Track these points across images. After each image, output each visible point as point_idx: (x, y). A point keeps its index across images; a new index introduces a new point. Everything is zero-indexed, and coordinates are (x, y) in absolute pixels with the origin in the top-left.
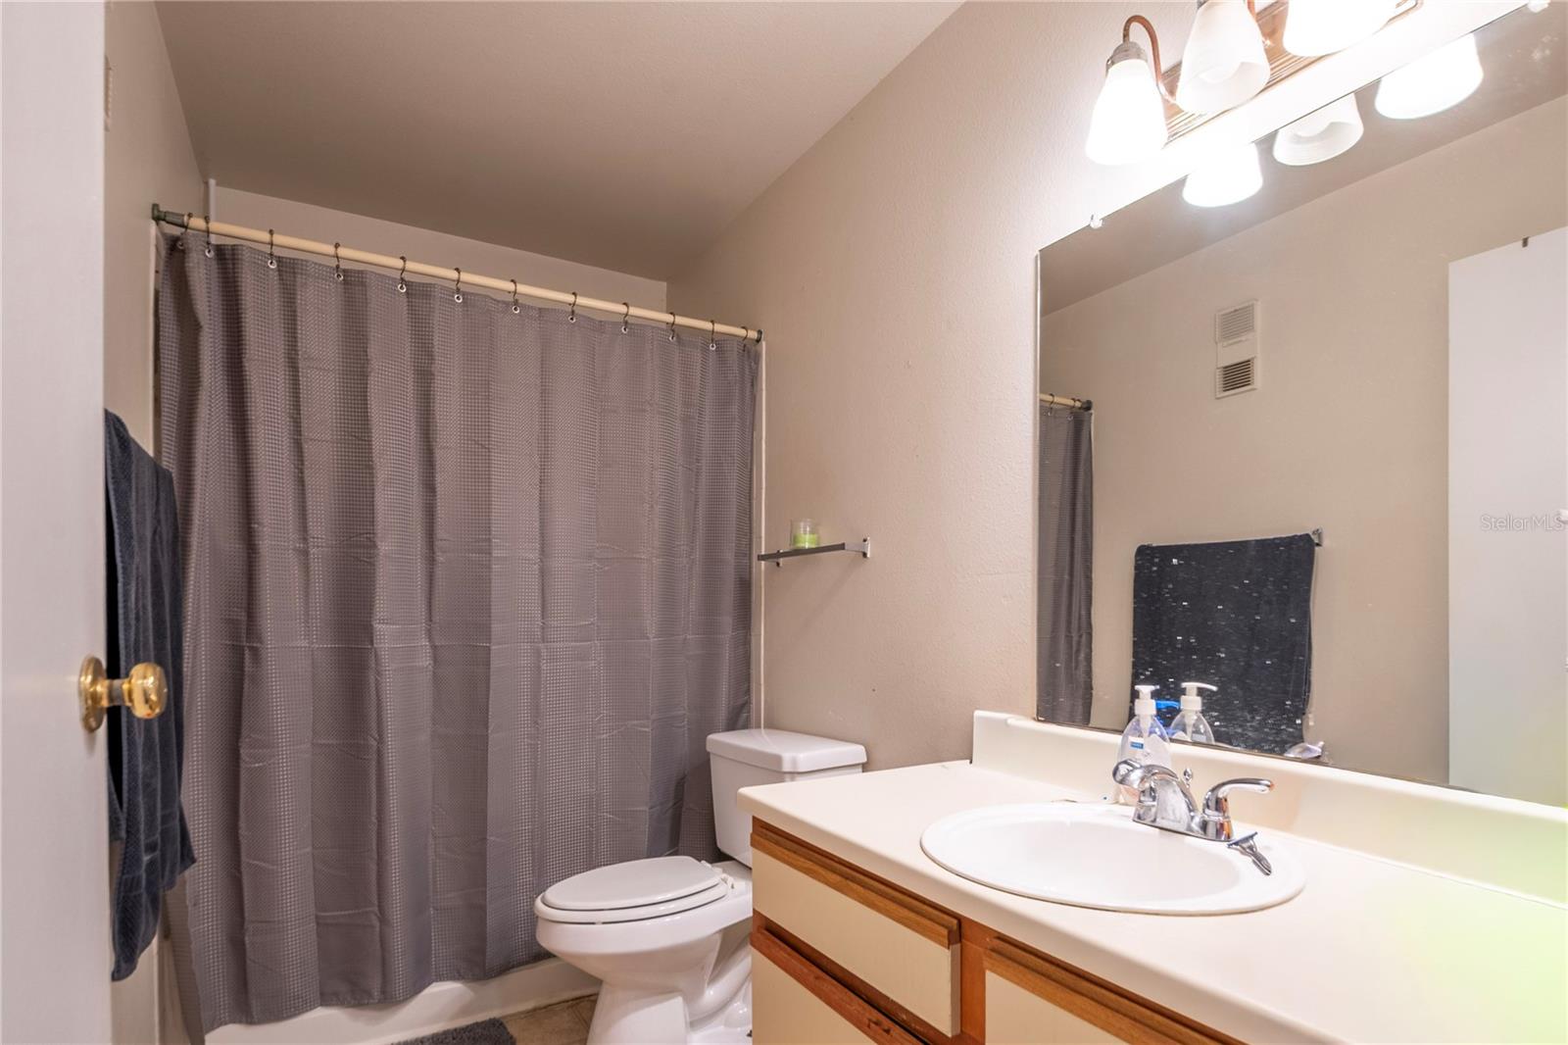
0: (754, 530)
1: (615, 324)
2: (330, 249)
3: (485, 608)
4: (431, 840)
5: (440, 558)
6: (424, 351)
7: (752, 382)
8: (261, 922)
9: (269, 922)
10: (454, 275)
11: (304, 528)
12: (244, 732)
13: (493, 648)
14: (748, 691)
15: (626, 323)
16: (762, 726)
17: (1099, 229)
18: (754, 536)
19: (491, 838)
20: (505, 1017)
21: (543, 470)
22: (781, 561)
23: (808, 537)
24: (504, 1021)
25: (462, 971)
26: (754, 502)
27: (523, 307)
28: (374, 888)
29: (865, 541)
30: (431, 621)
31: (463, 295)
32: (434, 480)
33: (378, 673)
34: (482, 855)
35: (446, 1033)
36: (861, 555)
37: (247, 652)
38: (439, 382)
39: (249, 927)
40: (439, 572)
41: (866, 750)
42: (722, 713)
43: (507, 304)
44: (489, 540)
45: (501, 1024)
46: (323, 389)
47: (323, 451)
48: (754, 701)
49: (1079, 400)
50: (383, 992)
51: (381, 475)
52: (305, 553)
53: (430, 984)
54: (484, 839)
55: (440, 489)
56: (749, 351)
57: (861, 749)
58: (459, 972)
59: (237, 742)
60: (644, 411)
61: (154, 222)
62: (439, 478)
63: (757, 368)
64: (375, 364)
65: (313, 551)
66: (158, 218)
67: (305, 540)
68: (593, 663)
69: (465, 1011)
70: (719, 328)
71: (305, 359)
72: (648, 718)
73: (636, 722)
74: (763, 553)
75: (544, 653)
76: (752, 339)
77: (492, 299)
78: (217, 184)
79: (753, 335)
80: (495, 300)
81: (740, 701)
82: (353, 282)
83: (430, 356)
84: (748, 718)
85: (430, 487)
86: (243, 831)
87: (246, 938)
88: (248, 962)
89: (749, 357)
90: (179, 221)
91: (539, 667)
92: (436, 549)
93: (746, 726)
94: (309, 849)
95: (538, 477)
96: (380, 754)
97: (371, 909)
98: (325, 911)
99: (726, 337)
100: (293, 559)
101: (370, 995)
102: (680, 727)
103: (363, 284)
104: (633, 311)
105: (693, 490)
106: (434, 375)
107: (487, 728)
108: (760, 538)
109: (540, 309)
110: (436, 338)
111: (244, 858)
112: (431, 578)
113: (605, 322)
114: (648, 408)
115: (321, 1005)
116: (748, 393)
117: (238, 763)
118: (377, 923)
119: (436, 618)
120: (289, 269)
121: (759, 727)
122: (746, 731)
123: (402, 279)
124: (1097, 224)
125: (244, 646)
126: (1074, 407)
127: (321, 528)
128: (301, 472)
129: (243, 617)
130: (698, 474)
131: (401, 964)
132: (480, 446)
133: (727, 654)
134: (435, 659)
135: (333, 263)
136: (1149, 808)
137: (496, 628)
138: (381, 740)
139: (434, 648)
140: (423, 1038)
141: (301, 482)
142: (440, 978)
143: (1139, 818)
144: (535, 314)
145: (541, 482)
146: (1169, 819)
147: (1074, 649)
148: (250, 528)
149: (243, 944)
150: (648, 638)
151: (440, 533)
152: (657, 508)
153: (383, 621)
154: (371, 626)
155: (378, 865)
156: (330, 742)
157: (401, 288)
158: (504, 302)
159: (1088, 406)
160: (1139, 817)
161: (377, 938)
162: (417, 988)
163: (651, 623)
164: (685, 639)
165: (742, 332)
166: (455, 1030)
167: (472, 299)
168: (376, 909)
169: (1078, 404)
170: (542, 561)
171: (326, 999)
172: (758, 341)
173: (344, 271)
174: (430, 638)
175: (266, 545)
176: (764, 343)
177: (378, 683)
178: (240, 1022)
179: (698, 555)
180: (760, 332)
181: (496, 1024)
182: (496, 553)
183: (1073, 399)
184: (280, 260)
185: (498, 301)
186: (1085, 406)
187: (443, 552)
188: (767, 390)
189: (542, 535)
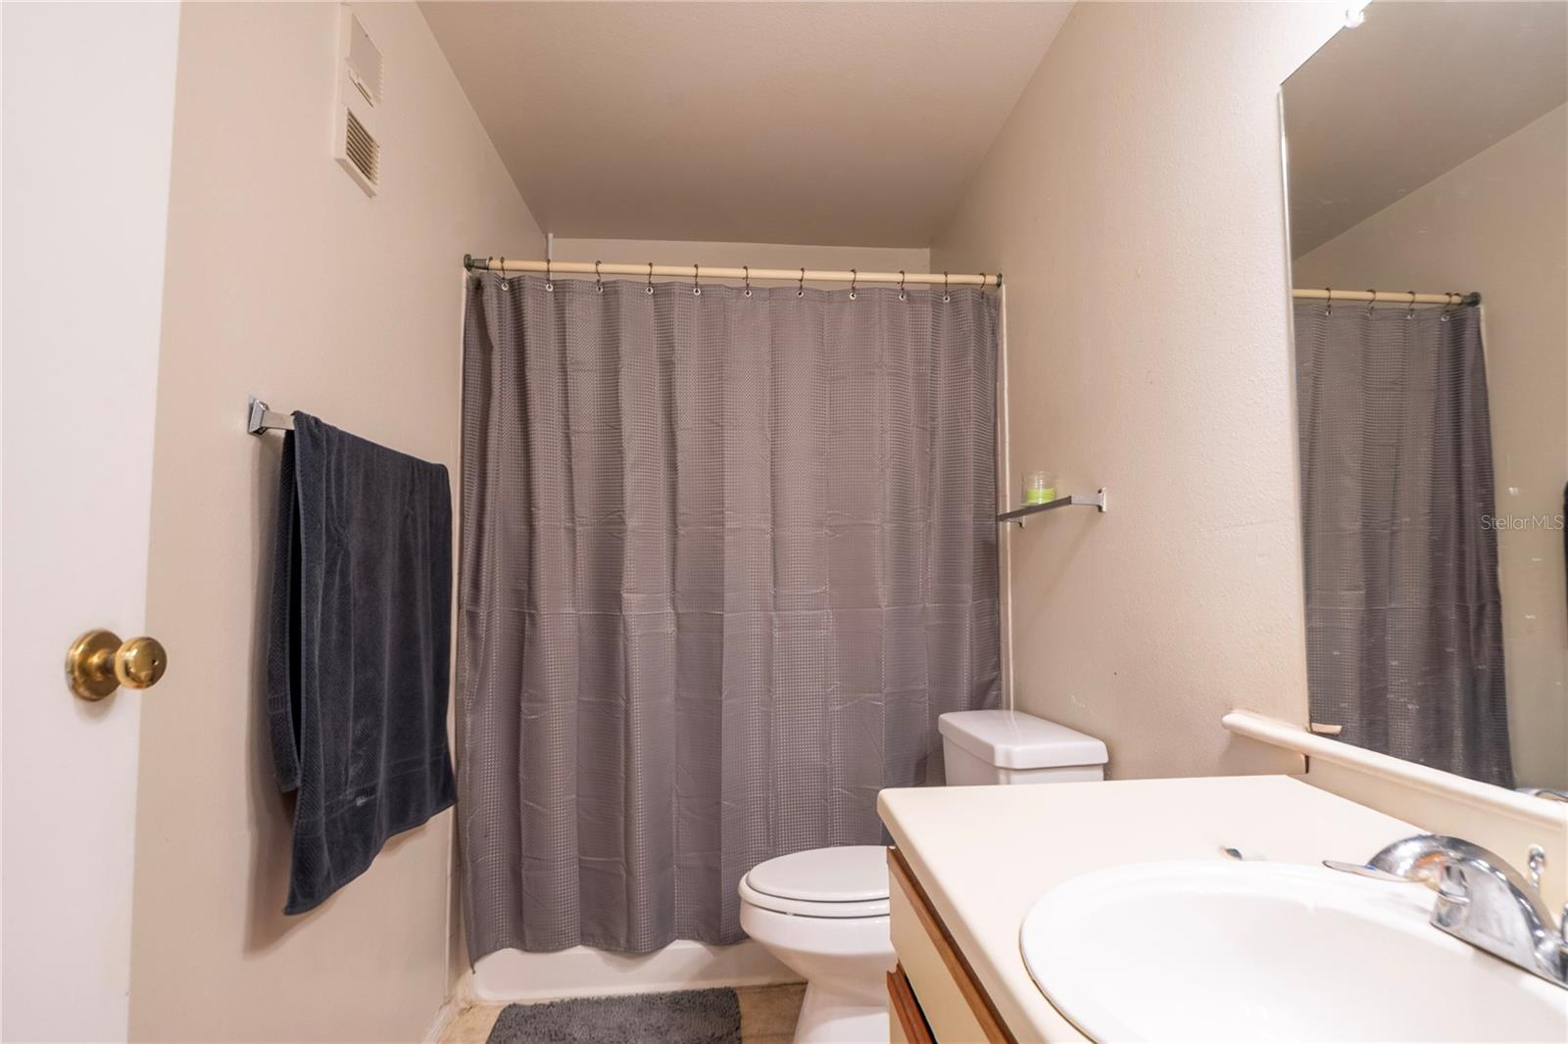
0: (1000, 489)
1: (844, 292)
2: (591, 267)
3: (719, 578)
4: (674, 799)
5: (682, 531)
6: (667, 342)
7: (993, 330)
8: (535, 858)
9: (540, 859)
10: (692, 271)
11: (572, 510)
12: (524, 688)
13: (726, 615)
14: (998, 666)
15: (853, 288)
16: (1012, 707)
17: (1362, 27)
18: (1000, 494)
19: (725, 803)
20: (741, 988)
21: (774, 442)
22: (1024, 519)
23: (1041, 491)
24: (738, 992)
25: (701, 932)
26: (1000, 458)
27: (755, 289)
28: (622, 836)
29: (1100, 492)
30: (674, 590)
31: (701, 288)
32: (676, 460)
33: (626, 639)
34: (717, 818)
35: (685, 993)
36: (1097, 509)
37: (527, 618)
38: (678, 368)
39: (526, 862)
40: (681, 545)
41: (1107, 748)
42: (964, 690)
43: (740, 290)
44: (722, 512)
45: (735, 995)
46: (587, 386)
47: (587, 443)
48: (1004, 678)
49: (1457, 294)
50: (628, 941)
51: (630, 457)
52: (573, 531)
53: (672, 941)
54: (719, 803)
55: (680, 467)
56: (986, 300)
57: (1100, 746)
58: (699, 934)
59: (519, 695)
60: (874, 373)
61: (465, 270)
62: (680, 457)
63: (998, 315)
64: (625, 361)
65: (579, 529)
66: (469, 266)
67: (573, 520)
68: (824, 632)
69: (705, 974)
70: (952, 278)
71: (573, 364)
72: (881, 692)
73: (868, 695)
74: (1008, 511)
75: (776, 621)
76: (991, 285)
77: (726, 287)
78: (554, 237)
79: (992, 279)
80: (730, 288)
81: (987, 678)
82: (609, 291)
83: (672, 347)
84: (998, 697)
85: (673, 466)
86: (522, 776)
87: (523, 872)
88: (524, 894)
89: (988, 305)
90: (482, 265)
91: (772, 635)
92: (679, 524)
93: (996, 705)
94: (574, 796)
95: (769, 449)
96: (627, 712)
97: (618, 859)
98: (586, 856)
99: (959, 287)
100: (563, 534)
101: (618, 944)
102: (920, 703)
103: (616, 292)
104: (860, 276)
105: (928, 450)
106: (674, 364)
107: (721, 695)
108: (1005, 496)
109: (770, 289)
110: (676, 331)
111: (523, 800)
112: (674, 549)
113: (833, 291)
114: (877, 370)
115: (582, 944)
116: (989, 344)
117: (519, 714)
118: (623, 873)
119: (679, 588)
120: (562, 288)
121: (1008, 708)
122: (994, 713)
123: (650, 283)
124: (1357, 19)
125: (524, 613)
126: (1449, 304)
127: (585, 509)
128: (570, 461)
129: (525, 588)
130: (933, 434)
131: (644, 917)
132: (715, 424)
133: (967, 624)
134: (679, 627)
135: (595, 278)
136: (1458, 906)
137: (729, 596)
138: (628, 701)
139: (677, 615)
140: (663, 994)
141: (570, 469)
142: (682, 936)
143: (1442, 922)
144: (765, 294)
145: (772, 453)
146: (1492, 936)
147: (1472, 624)
148: (531, 511)
149: (520, 874)
150: (880, 607)
151: (682, 508)
152: (888, 471)
153: (630, 591)
154: (621, 595)
155: (625, 817)
156: (591, 699)
157: (697, 291)
158: (737, 289)
159: (1474, 300)
160: (1440, 920)
161: (624, 888)
162: (660, 944)
163: (883, 592)
164: (924, 608)
165: (979, 279)
166: (693, 992)
167: (706, 291)
168: (623, 860)
169: (1456, 299)
170: (773, 531)
171: (586, 939)
172: (999, 285)
173: (604, 284)
174: (675, 607)
175: (541, 525)
176: (1004, 286)
177: (625, 647)
178: (517, 947)
179: (936, 518)
180: (1000, 276)
181: (730, 994)
182: (728, 525)
183: (1447, 294)
184: (554, 283)
185: (733, 289)
186: (1469, 300)
187: (684, 526)
188: (1009, 336)
189: (774, 506)
